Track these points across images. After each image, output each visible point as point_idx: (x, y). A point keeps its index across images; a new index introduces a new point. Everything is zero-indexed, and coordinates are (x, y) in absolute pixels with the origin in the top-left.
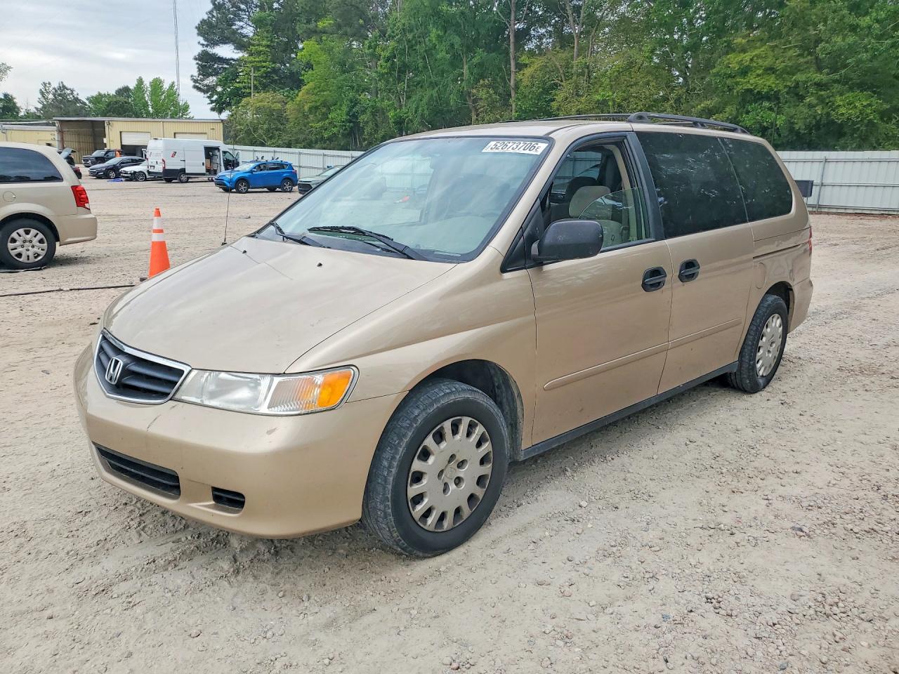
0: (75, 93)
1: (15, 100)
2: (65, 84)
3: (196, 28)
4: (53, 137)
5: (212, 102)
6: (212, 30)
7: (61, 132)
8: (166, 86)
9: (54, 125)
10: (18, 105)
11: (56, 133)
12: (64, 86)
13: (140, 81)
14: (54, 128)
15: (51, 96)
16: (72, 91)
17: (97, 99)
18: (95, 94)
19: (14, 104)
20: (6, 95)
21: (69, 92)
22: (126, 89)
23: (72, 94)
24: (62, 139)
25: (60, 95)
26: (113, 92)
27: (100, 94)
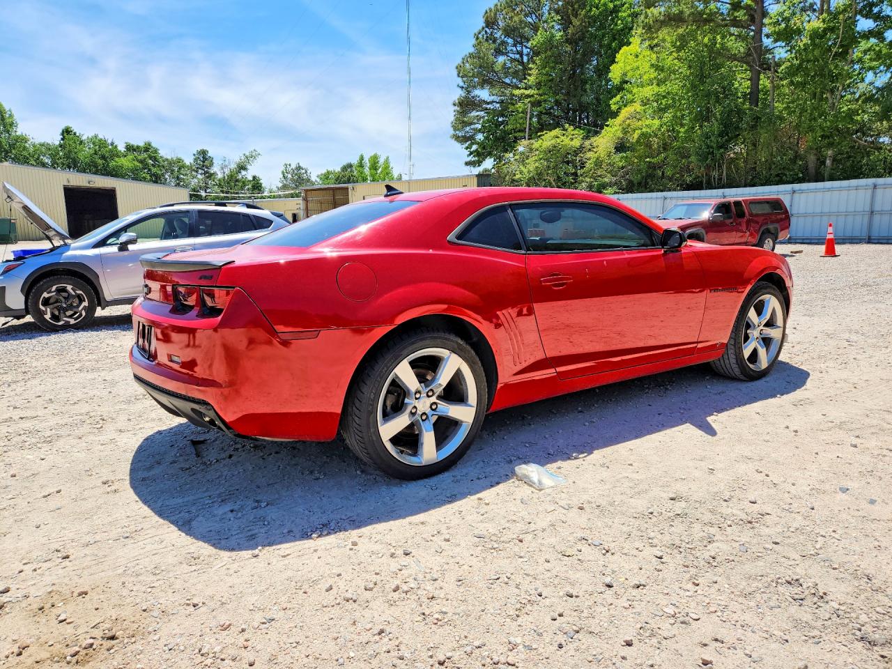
0: (308, 172)
1: (261, 181)
2: (301, 165)
3: (457, 68)
4: (298, 206)
5: (471, 153)
8: (382, 161)
9: (297, 196)
10: (263, 184)
11: (301, 202)
12: (299, 167)
13: (362, 158)
15: (290, 176)
17: (326, 176)
18: (324, 171)
19: (261, 184)
20: (254, 177)
21: (303, 171)
22: (350, 166)
23: (306, 172)
24: (307, 207)
25: (296, 174)
26: (338, 169)
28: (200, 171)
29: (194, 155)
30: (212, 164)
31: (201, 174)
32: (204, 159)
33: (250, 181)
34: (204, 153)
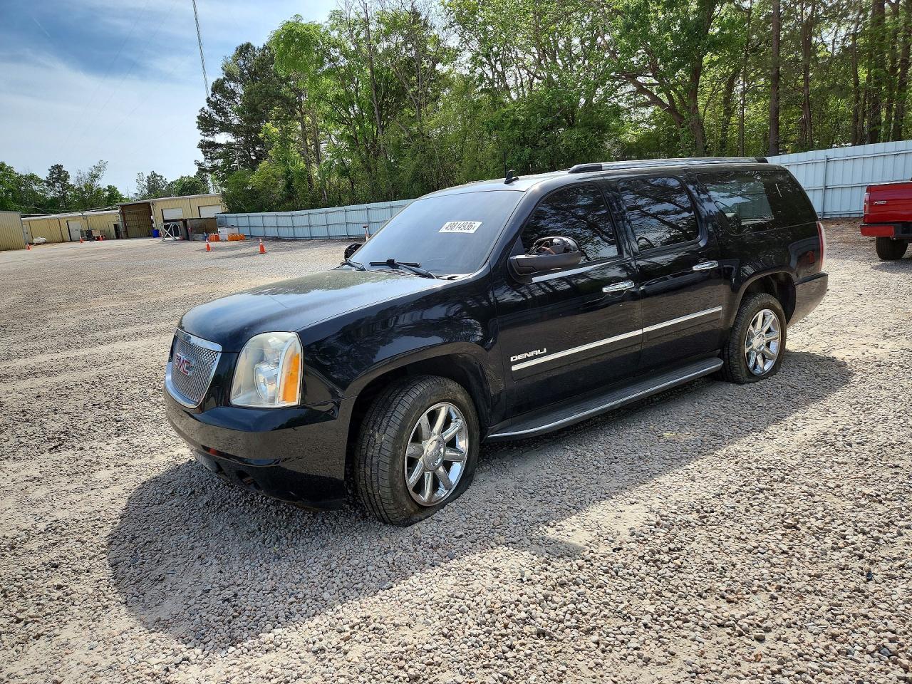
2: (156, 172)
3: (196, 123)
6: (206, 123)
7: (123, 214)
10: (120, 193)
11: (119, 216)
12: (155, 174)
14: (118, 211)
15: (146, 183)
16: (161, 177)
18: (179, 177)
20: (109, 187)
23: (161, 179)
24: (125, 219)
25: (152, 181)
27: (182, 177)
28: (57, 185)
29: (50, 170)
30: (67, 176)
31: (58, 187)
32: (58, 174)
33: (104, 190)
34: (58, 167)
